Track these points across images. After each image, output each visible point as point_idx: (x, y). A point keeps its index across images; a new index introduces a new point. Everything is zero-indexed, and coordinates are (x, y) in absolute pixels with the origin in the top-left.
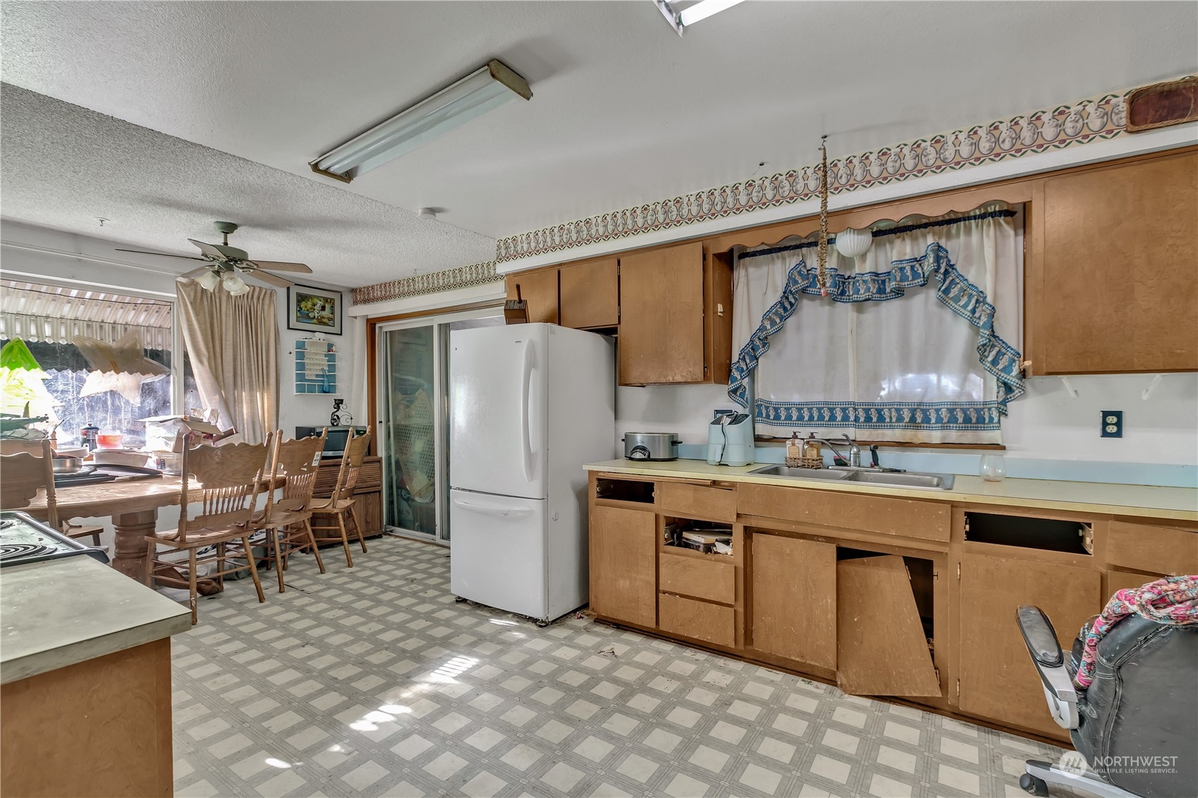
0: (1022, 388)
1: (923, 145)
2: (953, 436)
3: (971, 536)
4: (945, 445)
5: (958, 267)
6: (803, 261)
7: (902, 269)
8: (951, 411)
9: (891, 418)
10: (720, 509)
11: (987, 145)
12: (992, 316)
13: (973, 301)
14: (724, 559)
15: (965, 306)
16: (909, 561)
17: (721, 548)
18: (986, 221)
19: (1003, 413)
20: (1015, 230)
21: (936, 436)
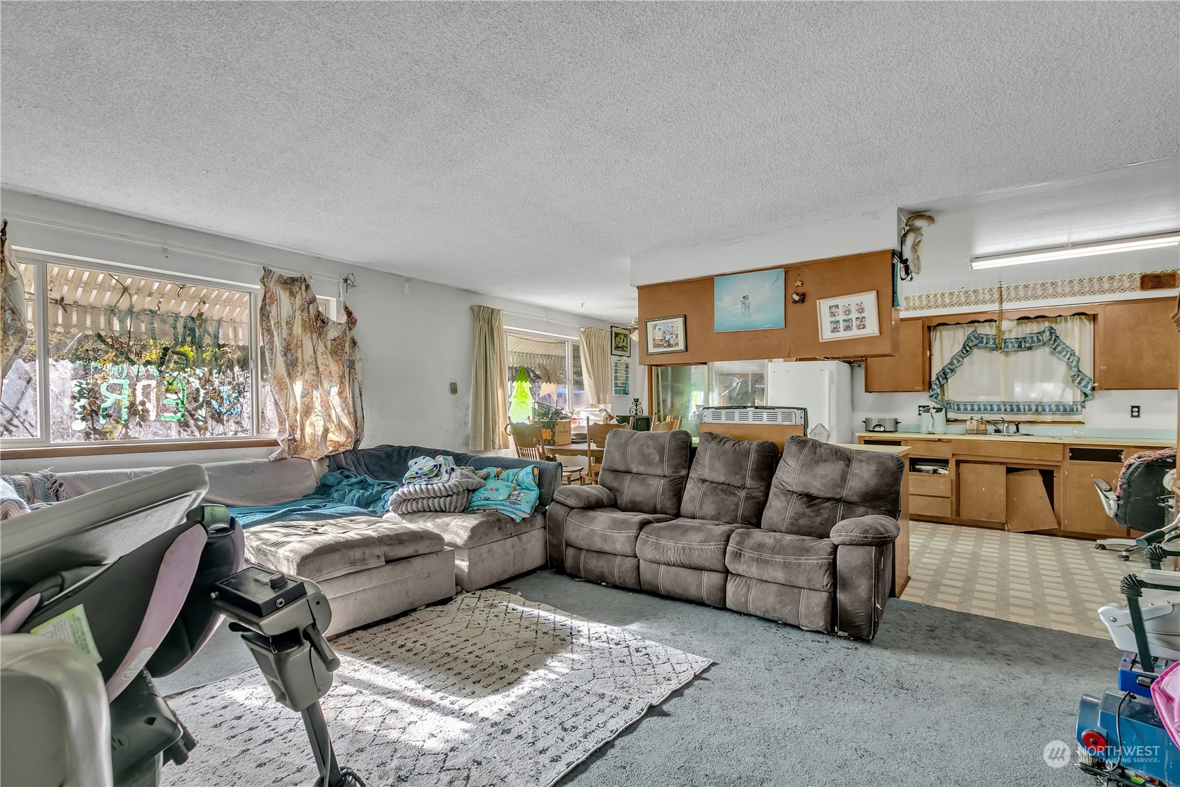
0: (1092, 395)
1: (1046, 285)
2: (1058, 418)
3: (1071, 458)
4: (1053, 422)
5: (1061, 337)
6: (975, 330)
7: (1032, 337)
8: (1057, 406)
9: (1024, 410)
10: (942, 452)
11: (1078, 288)
12: (1078, 362)
13: (1069, 354)
14: (944, 476)
15: (1065, 356)
16: (1042, 472)
17: (941, 471)
18: (1075, 317)
19: (1084, 407)
20: (1090, 322)
21: (1049, 418)
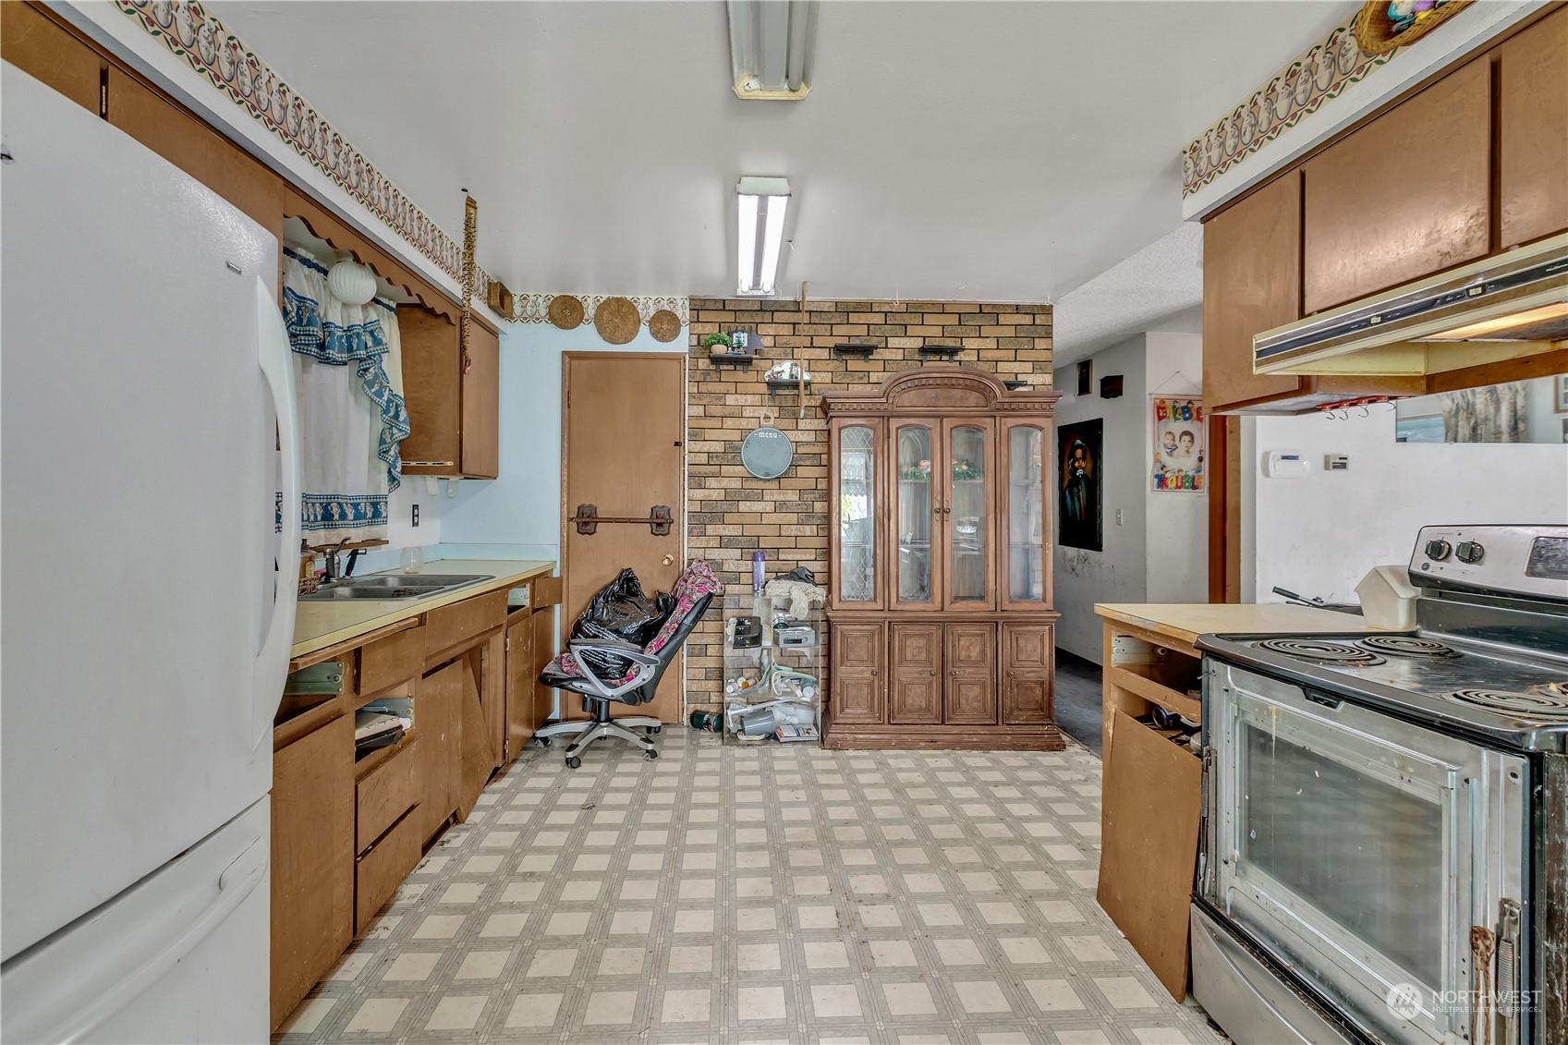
13: (387, 392)
15: (378, 395)
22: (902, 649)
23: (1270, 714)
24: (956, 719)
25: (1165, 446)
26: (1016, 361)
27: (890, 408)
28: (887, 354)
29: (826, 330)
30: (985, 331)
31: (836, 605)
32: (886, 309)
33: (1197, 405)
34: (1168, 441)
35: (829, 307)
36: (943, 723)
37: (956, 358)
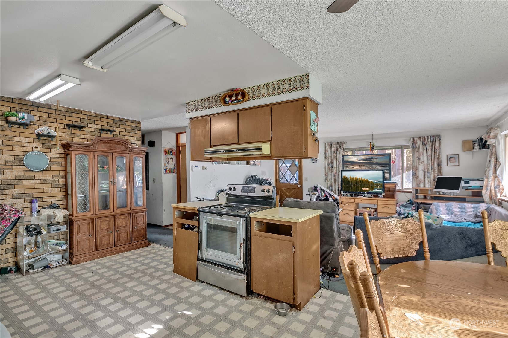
22: (100, 226)
23: (212, 220)
24: (119, 244)
25: (167, 162)
26: (131, 136)
27: (95, 149)
28: (87, 129)
29: (63, 118)
30: (121, 126)
31: (75, 215)
32: (87, 114)
33: (174, 151)
34: (167, 160)
35: (64, 109)
36: (115, 246)
37: (112, 133)
